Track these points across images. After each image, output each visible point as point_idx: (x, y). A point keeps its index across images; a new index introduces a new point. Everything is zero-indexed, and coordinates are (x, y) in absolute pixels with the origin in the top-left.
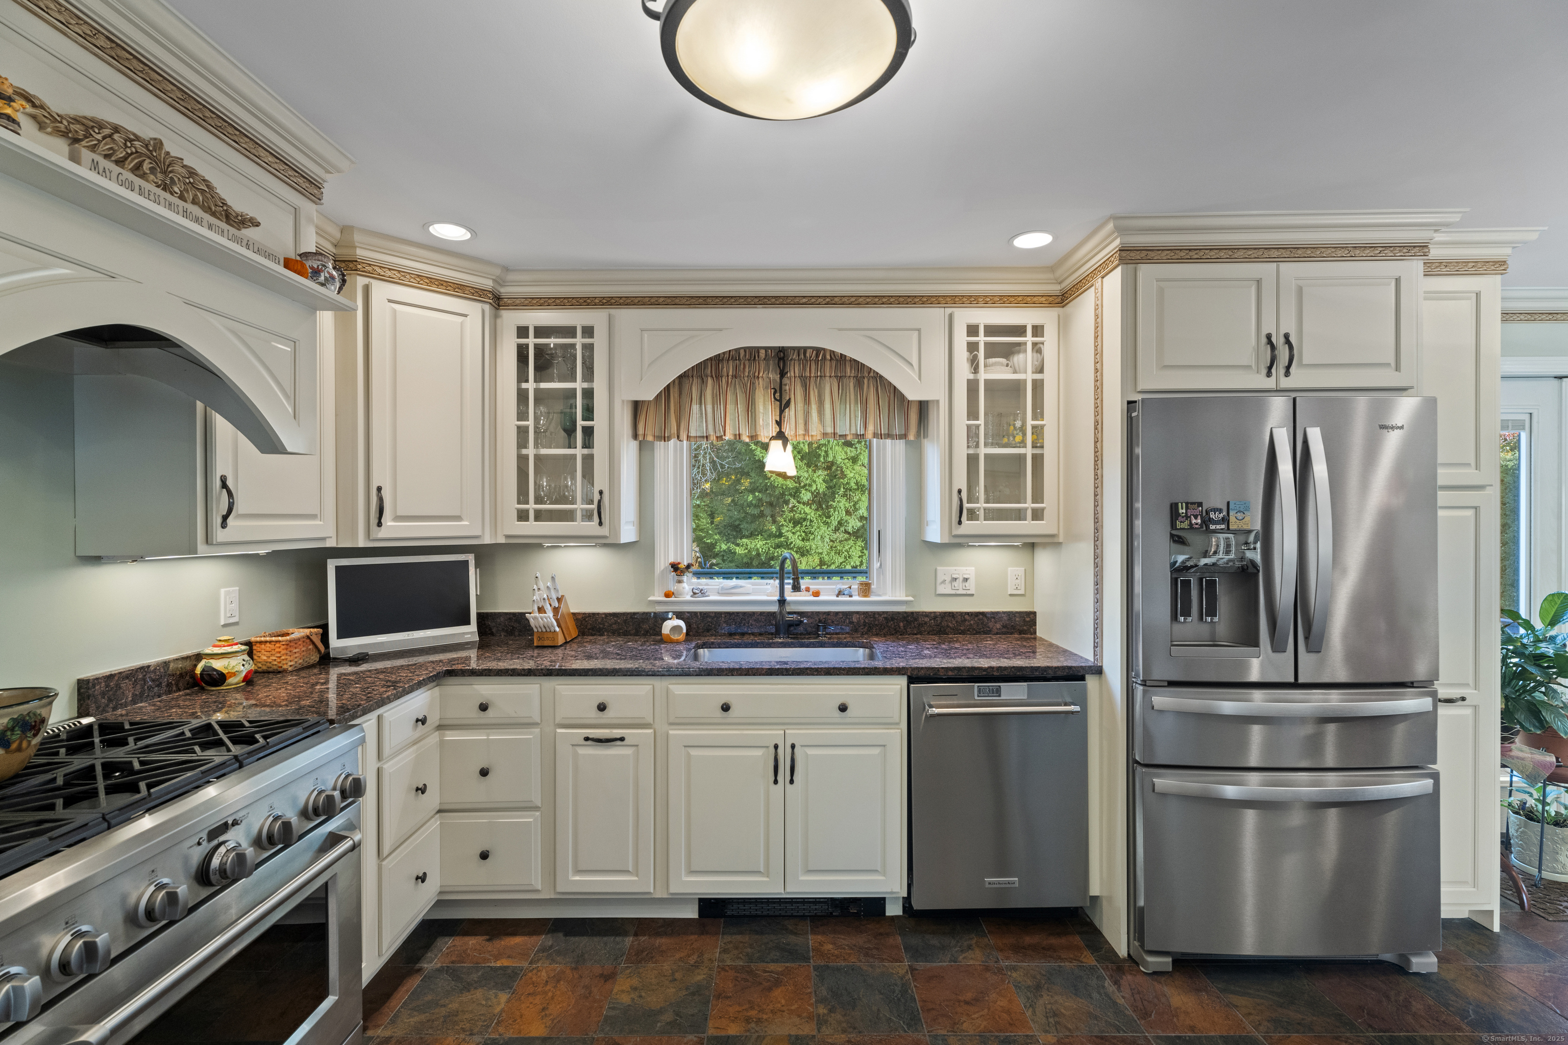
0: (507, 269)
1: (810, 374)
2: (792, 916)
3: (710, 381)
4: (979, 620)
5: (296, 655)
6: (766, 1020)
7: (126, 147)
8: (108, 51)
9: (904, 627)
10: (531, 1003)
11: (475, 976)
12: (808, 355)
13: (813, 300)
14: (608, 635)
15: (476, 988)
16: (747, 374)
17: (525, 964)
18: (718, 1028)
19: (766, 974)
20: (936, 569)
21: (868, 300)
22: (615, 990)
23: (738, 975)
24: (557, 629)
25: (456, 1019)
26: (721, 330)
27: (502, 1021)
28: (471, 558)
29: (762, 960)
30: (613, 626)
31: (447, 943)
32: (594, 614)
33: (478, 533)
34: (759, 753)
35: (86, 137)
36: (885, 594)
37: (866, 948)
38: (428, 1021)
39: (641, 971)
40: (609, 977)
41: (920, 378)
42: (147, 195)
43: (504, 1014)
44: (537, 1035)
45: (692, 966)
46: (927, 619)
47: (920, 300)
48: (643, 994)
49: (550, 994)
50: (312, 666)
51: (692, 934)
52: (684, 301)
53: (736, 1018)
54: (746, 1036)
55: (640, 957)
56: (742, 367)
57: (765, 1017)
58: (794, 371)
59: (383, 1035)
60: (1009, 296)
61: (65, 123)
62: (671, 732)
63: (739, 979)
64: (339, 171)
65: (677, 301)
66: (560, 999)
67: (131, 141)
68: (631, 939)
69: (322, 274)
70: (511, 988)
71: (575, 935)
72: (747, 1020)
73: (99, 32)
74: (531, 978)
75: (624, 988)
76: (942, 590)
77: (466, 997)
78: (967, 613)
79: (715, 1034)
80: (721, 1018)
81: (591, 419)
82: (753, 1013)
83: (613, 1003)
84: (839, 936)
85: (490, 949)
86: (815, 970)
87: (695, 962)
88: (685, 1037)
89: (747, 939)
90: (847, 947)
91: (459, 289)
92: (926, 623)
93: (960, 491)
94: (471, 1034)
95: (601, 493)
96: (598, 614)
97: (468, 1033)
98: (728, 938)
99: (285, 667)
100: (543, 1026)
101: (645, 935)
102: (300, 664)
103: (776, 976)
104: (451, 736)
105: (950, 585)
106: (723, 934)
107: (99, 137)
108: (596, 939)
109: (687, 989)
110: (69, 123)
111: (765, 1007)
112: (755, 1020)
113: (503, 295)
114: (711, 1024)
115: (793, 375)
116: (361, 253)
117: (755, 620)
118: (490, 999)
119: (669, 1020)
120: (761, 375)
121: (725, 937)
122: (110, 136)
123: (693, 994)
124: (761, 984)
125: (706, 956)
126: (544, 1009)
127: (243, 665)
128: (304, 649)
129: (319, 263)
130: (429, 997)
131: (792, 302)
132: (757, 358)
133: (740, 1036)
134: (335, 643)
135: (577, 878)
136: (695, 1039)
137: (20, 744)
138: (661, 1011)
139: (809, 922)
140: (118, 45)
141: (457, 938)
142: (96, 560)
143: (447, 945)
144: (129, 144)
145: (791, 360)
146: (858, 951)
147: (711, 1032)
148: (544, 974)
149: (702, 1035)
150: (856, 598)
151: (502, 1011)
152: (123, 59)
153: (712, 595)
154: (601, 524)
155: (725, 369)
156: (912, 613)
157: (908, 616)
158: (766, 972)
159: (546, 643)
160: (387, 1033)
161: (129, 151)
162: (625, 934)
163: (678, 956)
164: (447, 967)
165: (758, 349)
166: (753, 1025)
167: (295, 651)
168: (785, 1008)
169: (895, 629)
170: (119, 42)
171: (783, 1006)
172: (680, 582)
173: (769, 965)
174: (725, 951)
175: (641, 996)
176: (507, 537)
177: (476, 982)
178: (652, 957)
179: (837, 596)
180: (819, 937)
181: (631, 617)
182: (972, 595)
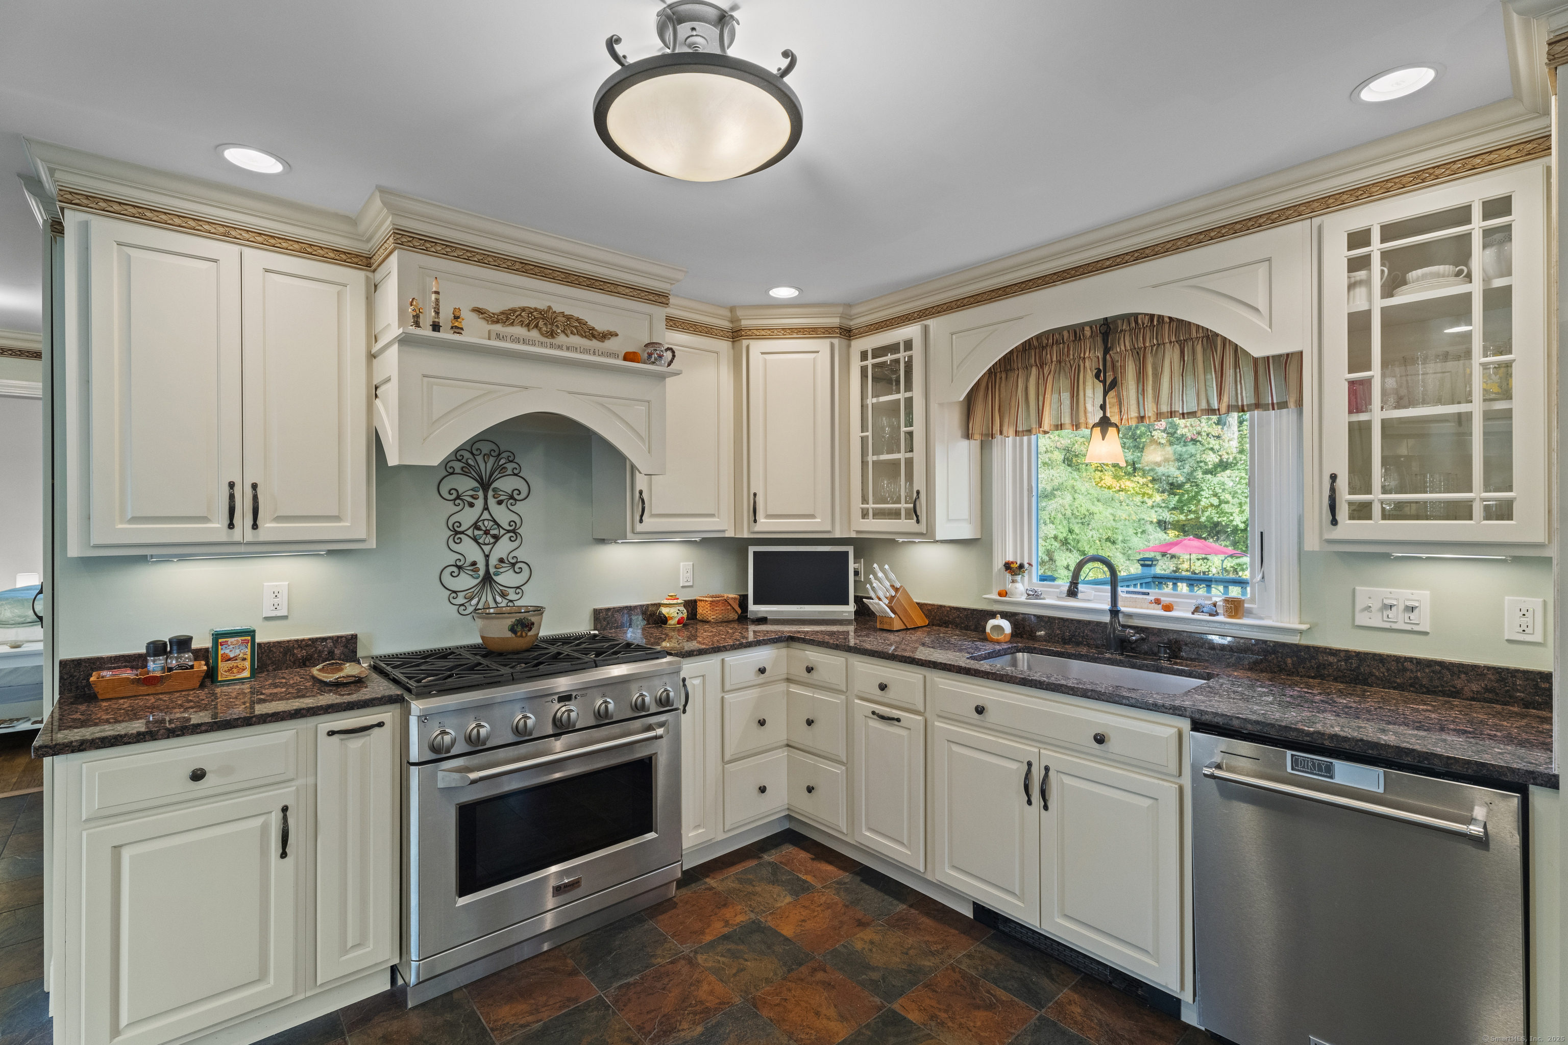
0: (849, 306)
1: (1144, 344)
2: (1064, 963)
3: (1034, 371)
4: (1433, 672)
5: (717, 612)
6: (948, 1027)
7: (529, 317)
8: (521, 270)
9: (1293, 664)
10: (800, 912)
11: (784, 878)
12: (1140, 321)
13: (1119, 260)
14: (952, 628)
15: (779, 885)
16: (1072, 357)
17: (819, 886)
18: (903, 1007)
19: (987, 994)
20: (1354, 590)
21: (1190, 240)
22: (858, 936)
23: (962, 980)
24: (893, 616)
25: (753, 897)
26: (1021, 318)
27: (775, 913)
28: (850, 550)
29: (995, 981)
30: (957, 619)
31: (788, 849)
32: (941, 606)
33: (829, 528)
34: (1014, 766)
35: (507, 320)
36: (1270, 618)
37: (1118, 1035)
38: (739, 890)
39: (889, 933)
40: (862, 924)
41: (1270, 327)
42: (527, 343)
43: (779, 910)
44: (785, 934)
45: (930, 951)
46: (1331, 659)
47: (1268, 219)
48: (874, 950)
49: (816, 914)
50: (729, 622)
51: (956, 928)
52: (985, 296)
53: (925, 1009)
54: (919, 1028)
55: (900, 923)
56: (1066, 350)
57: (950, 1024)
58: (1123, 345)
59: (712, 885)
60: (1434, 168)
61: (496, 316)
62: (936, 723)
63: (959, 984)
64: (678, 281)
65: (979, 298)
66: (818, 920)
67: (531, 313)
68: (905, 907)
69: (653, 356)
70: (797, 896)
71: (867, 883)
72: (932, 1017)
73: (516, 261)
74: (814, 897)
75: (865, 938)
76: (1362, 619)
77: (770, 887)
78: (1411, 660)
79: (897, 1010)
80: (913, 1001)
81: (911, 425)
82: (943, 1015)
83: (848, 943)
84: (1099, 1007)
85: (808, 865)
86: (1038, 1019)
87: (935, 951)
88: (873, 997)
89: (999, 958)
90: (1096, 1021)
91: (813, 331)
92: (1331, 664)
93: (1333, 477)
94: (752, 911)
95: (918, 492)
96: (944, 606)
97: (751, 909)
98: (983, 948)
99: (710, 619)
100: (794, 931)
101: (917, 910)
102: (720, 618)
103: (995, 1001)
104: (794, 689)
105: (1381, 614)
106: (982, 943)
107: (514, 317)
108: (880, 894)
109: (909, 965)
110: (498, 316)
111: (958, 1017)
112: (939, 1021)
113: (853, 327)
114: (901, 1001)
115: (1123, 348)
116: (744, 323)
117: (1091, 631)
118: (780, 896)
119: (873, 978)
120: (1087, 355)
121: (982, 945)
122: (520, 315)
123: (910, 972)
124: (974, 999)
125: (949, 951)
126: (804, 921)
127: (678, 613)
128: (723, 608)
129: (652, 349)
130: (751, 877)
131: (1094, 269)
132: (1082, 337)
133: (914, 1024)
134: (752, 607)
135: (868, 834)
136: (879, 1003)
137: (522, 633)
138: (874, 969)
139: (1079, 977)
140: (526, 264)
141: (796, 849)
142: (602, 541)
143: (789, 850)
144: (530, 315)
145: (1121, 331)
146: (1106, 1031)
147: (896, 1006)
148: (824, 898)
149: (885, 1003)
150: (1220, 618)
151: (780, 907)
152: (529, 270)
153: (1049, 598)
154: (918, 521)
155: (1049, 356)
156: (1308, 648)
157: (1300, 651)
158: (988, 992)
159: (886, 627)
160: (715, 885)
161: (530, 319)
162: (903, 901)
163: (926, 938)
164: (776, 863)
165: (1082, 326)
166: (933, 1023)
167: (717, 608)
168: (974, 1030)
169: (1279, 666)
170: (526, 262)
171: (974, 1027)
172: (1013, 581)
173: (998, 989)
174: (970, 956)
175: (871, 950)
176: (858, 532)
177: (782, 881)
178: (907, 928)
179: (1193, 613)
180: (1076, 996)
181: (971, 613)
182: (1426, 633)
